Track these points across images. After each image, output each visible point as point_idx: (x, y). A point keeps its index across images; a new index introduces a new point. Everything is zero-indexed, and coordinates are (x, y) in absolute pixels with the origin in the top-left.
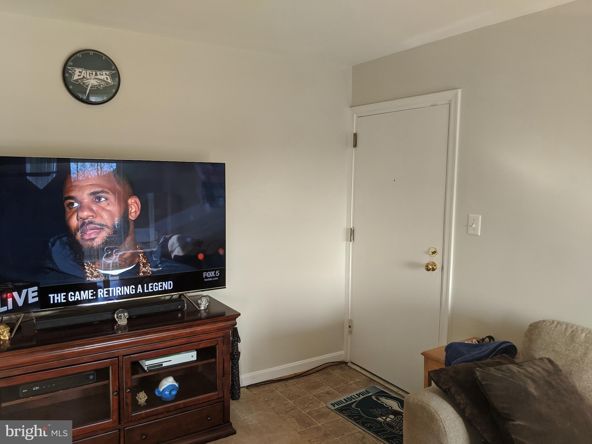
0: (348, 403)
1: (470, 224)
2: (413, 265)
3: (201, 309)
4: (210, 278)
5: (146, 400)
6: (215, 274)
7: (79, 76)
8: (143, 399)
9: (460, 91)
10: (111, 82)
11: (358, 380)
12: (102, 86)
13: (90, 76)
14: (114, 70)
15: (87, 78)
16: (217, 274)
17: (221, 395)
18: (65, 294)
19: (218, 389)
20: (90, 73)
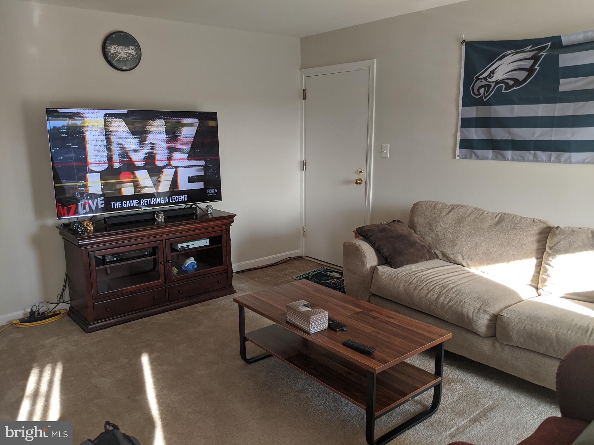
0: (306, 276)
1: (383, 150)
2: (347, 182)
3: (208, 213)
4: (211, 193)
5: (177, 272)
6: (214, 191)
7: (114, 50)
8: (176, 271)
9: (375, 60)
10: (135, 55)
11: (311, 265)
12: (129, 57)
13: (121, 50)
14: (137, 46)
15: (119, 52)
16: (216, 191)
17: (226, 268)
18: (121, 202)
19: (224, 264)
20: (121, 48)
